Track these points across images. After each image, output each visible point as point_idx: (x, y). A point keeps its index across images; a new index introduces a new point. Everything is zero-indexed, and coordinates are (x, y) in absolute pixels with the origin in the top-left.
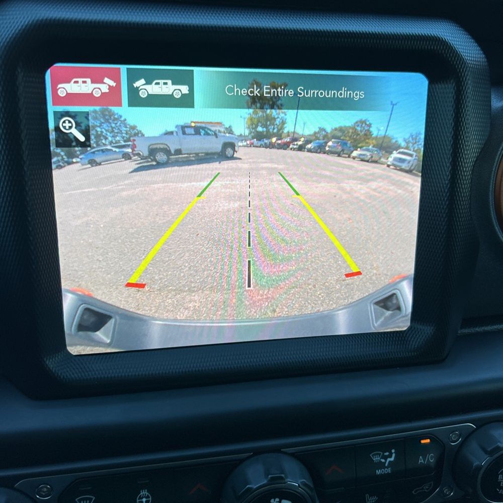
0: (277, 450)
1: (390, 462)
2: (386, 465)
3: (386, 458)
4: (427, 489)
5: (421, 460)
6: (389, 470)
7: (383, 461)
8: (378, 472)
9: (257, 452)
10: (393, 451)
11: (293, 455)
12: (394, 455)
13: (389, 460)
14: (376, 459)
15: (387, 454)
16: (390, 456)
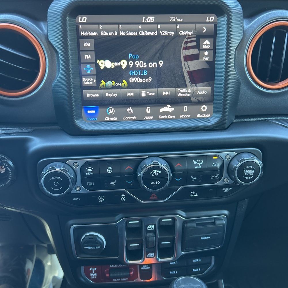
0: (157, 156)
1: (201, 164)
2: (199, 165)
3: (199, 162)
4: (217, 177)
5: (213, 165)
6: (200, 167)
7: (198, 163)
8: (196, 168)
9: (150, 156)
10: (202, 160)
11: (163, 158)
12: (202, 162)
13: (200, 163)
14: (195, 162)
15: (200, 161)
16: (201, 162)
